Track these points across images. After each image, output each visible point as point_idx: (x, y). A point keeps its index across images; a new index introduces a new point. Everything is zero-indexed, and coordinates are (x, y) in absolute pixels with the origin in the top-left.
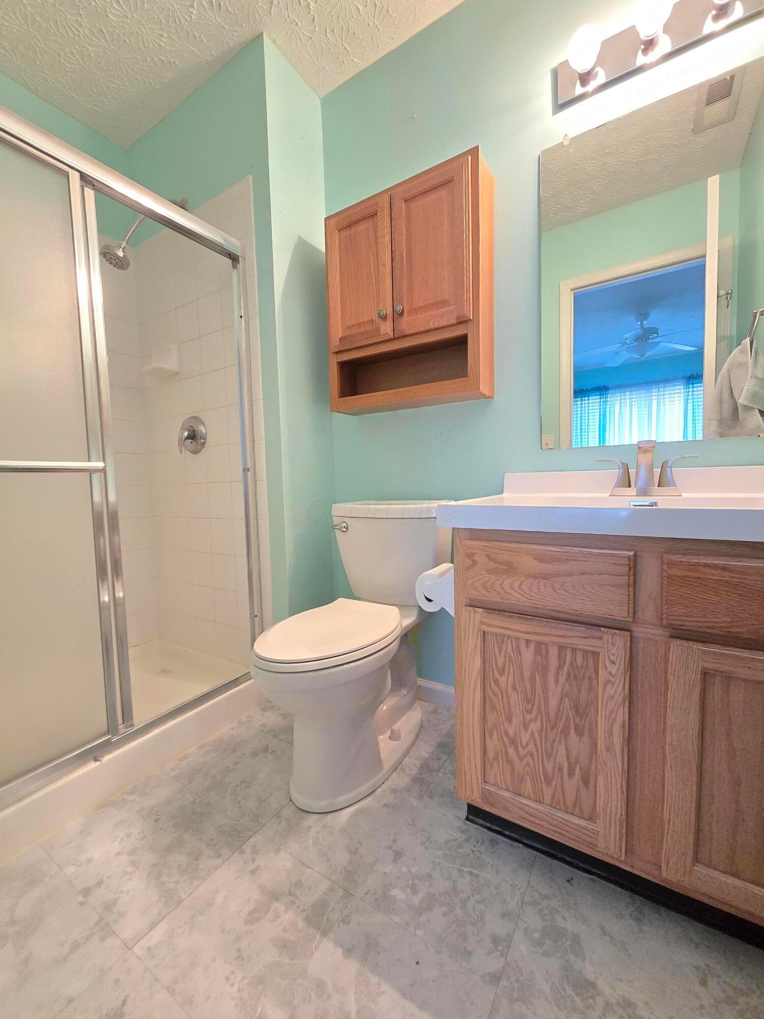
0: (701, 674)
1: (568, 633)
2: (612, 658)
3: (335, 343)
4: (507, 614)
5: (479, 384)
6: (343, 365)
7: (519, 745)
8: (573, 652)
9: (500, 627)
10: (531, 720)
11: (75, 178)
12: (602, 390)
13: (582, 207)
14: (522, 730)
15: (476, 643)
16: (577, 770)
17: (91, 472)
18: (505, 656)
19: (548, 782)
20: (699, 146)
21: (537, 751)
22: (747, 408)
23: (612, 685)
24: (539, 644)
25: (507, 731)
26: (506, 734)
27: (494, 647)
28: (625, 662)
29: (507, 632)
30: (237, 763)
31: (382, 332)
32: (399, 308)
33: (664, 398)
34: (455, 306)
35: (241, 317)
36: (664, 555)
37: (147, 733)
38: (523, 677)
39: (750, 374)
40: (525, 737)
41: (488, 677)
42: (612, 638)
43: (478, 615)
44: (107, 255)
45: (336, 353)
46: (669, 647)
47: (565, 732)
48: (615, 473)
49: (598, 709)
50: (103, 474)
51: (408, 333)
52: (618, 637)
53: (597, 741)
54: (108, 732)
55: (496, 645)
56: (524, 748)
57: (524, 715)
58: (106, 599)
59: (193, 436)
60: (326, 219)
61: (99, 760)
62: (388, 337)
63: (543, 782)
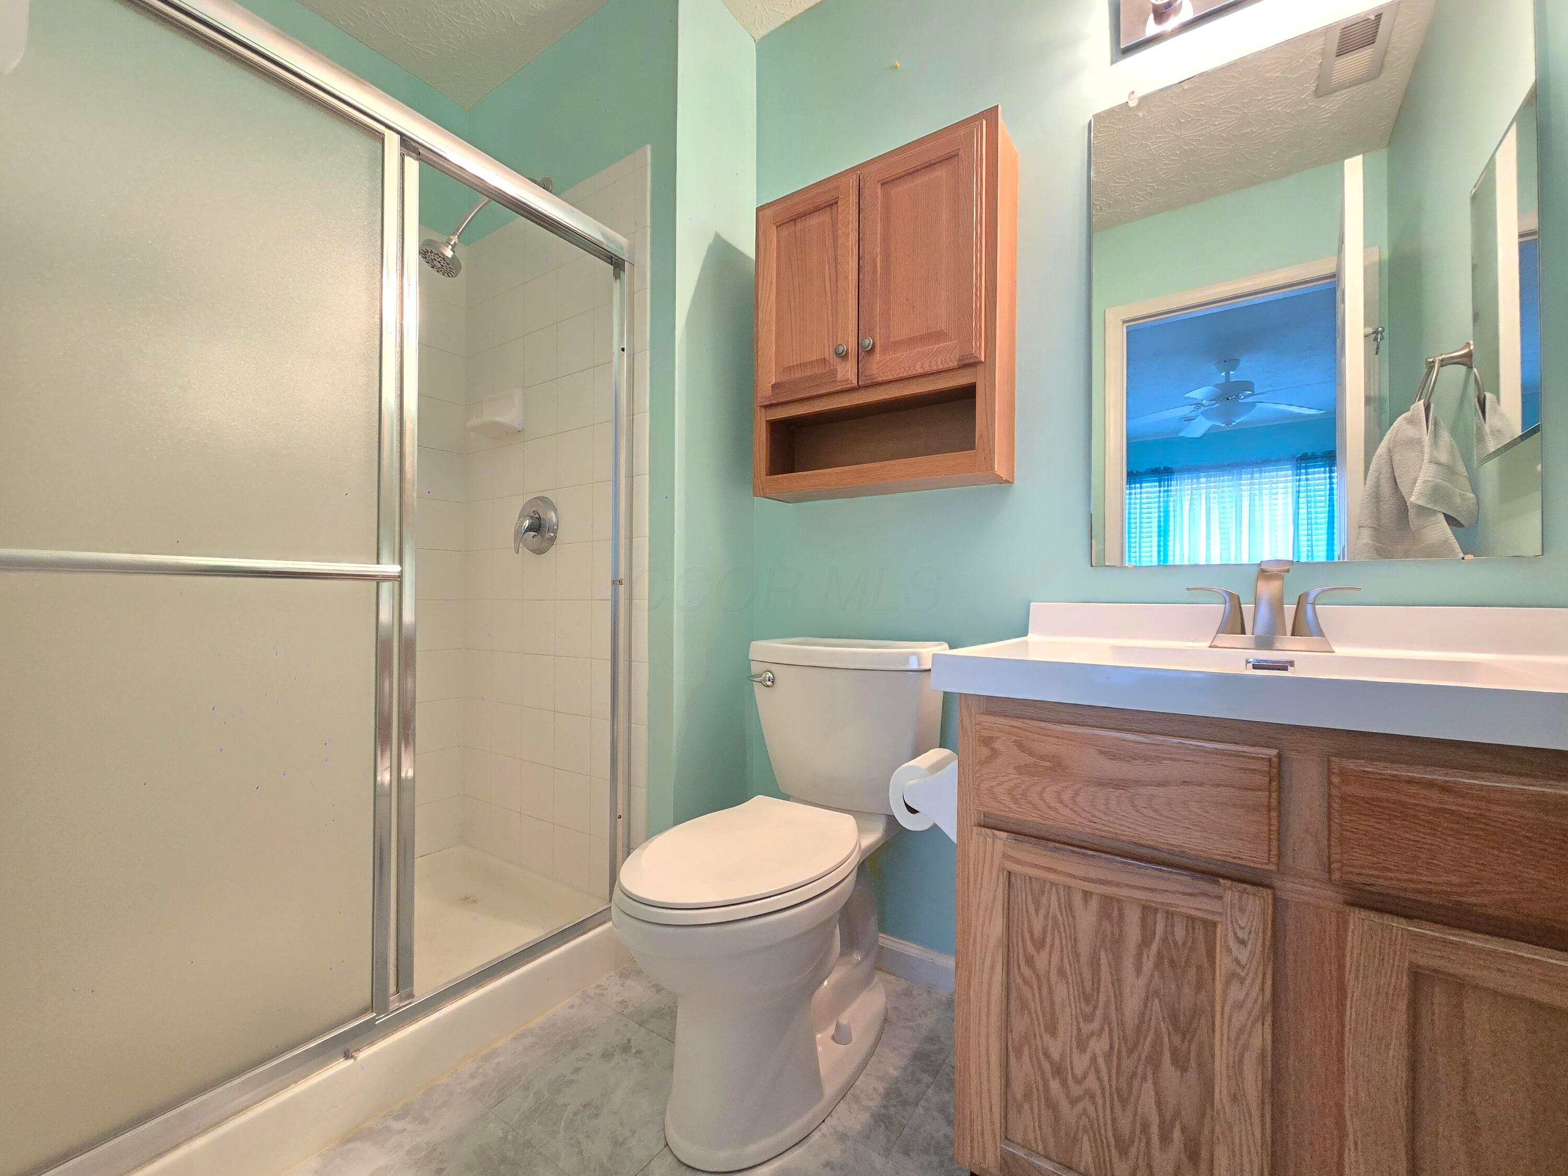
0: (1408, 976)
1: (1161, 885)
2: (1240, 934)
3: (765, 391)
4: (1051, 844)
5: (993, 460)
6: (774, 426)
7: (1070, 1076)
8: (1167, 918)
9: (1036, 866)
10: (1092, 1034)
11: (392, 142)
12: (1162, 474)
13: (1142, 201)
14: (1075, 1050)
15: (995, 891)
16: (1177, 1135)
17: (378, 579)
18: (1046, 918)
19: (1123, 1151)
20: (1322, 115)
21: (1103, 1090)
22: (1422, 511)
23: (1242, 983)
24: (1107, 900)
25: (1047, 1050)
26: (1047, 1055)
27: (1026, 900)
28: (1264, 943)
29: (1051, 876)
30: (577, 1070)
31: (839, 377)
32: (868, 342)
33: (1260, 490)
34: (957, 341)
35: (623, 350)
36: (1333, 759)
37: (436, 1011)
38: (1077, 955)
39: (1427, 456)
40: (1080, 1063)
41: (1016, 952)
42: (1240, 899)
43: (999, 844)
44: (428, 253)
45: (766, 407)
46: (1346, 923)
47: (1154, 1062)
48: (1217, 610)
49: (1213, 1022)
50: (397, 584)
51: (880, 379)
52: (1251, 897)
53: (1212, 1081)
54: (371, 1008)
55: (1029, 897)
56: (1078, 1082)
57: (1078, 1023)
58: (387, 778)
59: (537, 527)
60: (758, 210)
61: (352, 1057)
62: (849, 386)
63: (1113, 1148)
